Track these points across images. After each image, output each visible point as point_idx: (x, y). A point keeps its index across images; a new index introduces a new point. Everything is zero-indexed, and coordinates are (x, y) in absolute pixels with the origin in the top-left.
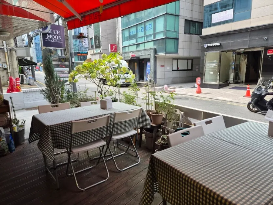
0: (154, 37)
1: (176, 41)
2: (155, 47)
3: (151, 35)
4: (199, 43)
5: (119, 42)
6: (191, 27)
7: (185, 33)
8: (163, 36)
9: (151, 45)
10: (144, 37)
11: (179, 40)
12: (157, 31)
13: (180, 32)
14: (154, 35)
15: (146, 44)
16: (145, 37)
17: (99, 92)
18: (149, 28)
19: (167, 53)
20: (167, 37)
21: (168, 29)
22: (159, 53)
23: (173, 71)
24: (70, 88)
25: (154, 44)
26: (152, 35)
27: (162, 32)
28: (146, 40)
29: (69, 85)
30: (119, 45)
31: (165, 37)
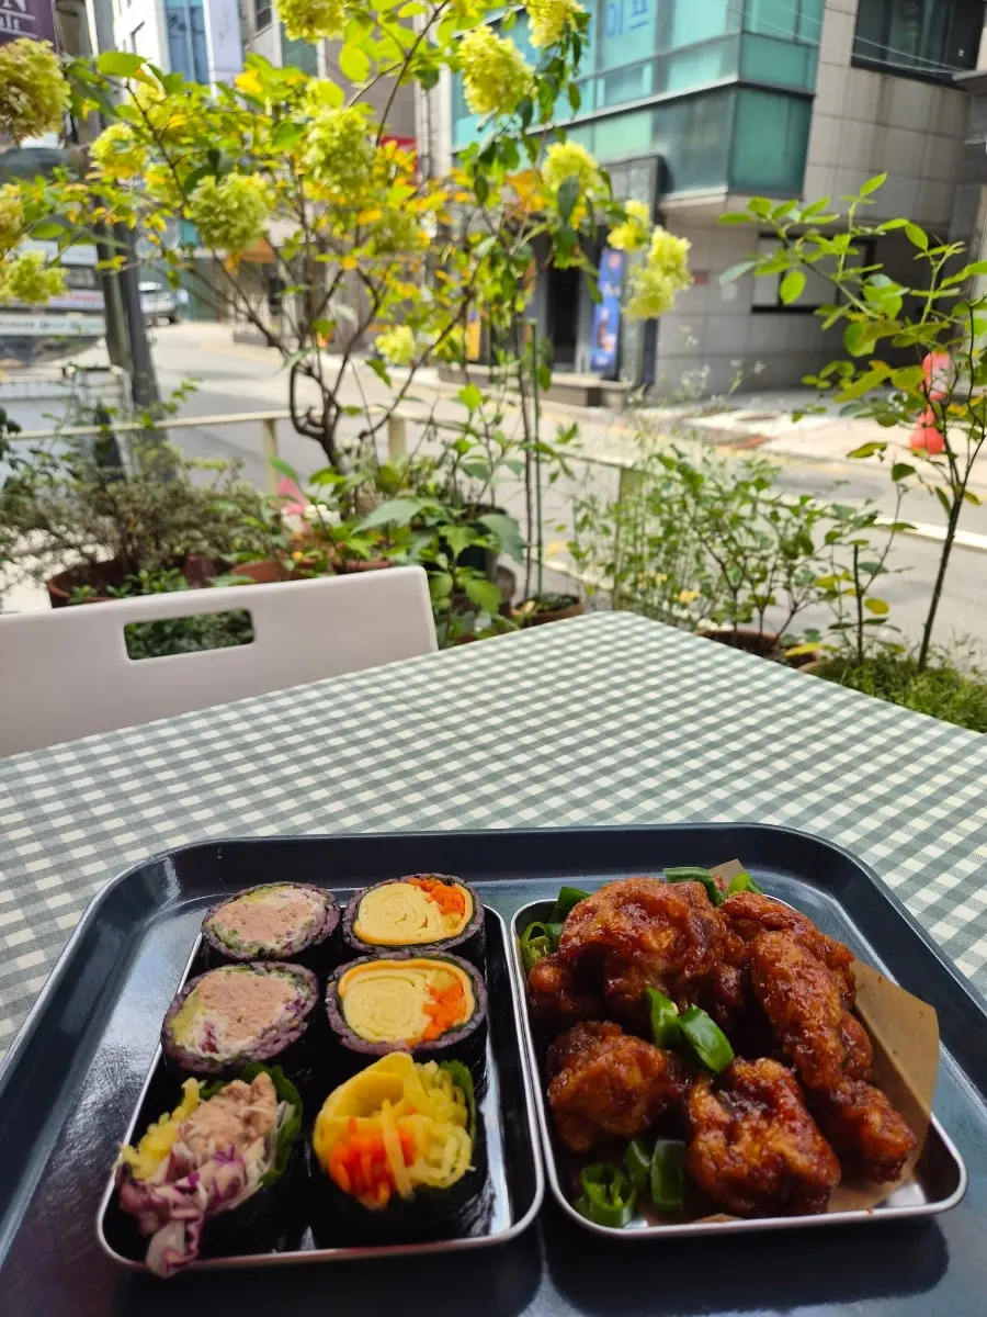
0: (660, 81)
1: (797, 108)
2: (663, 149)
3: (635, 70)
4: (931, 137)
5: (434, 126)
6: (896, 22)
7: (856, 63)
8: (724, 71)
9: (635, 138)
10: (590, 84)
11: (818, 104)
12: (681, 39)
13: (824, 54)
14: (662, 68)
15: (602, 130)
16: (601, 84)
17: (301, 431)
18: (630, 21)
19: (736, 188)
20: (746, 80)
21: (753, 28)
22: (682, 188)
23: (758, 310)
24: (115, 390)
25: (657, 131)
26: (648, 72)
27: (712, 43)
28: (606, 104)
29: (105, 370)
30: (430, 143)
31: (732, 78)
